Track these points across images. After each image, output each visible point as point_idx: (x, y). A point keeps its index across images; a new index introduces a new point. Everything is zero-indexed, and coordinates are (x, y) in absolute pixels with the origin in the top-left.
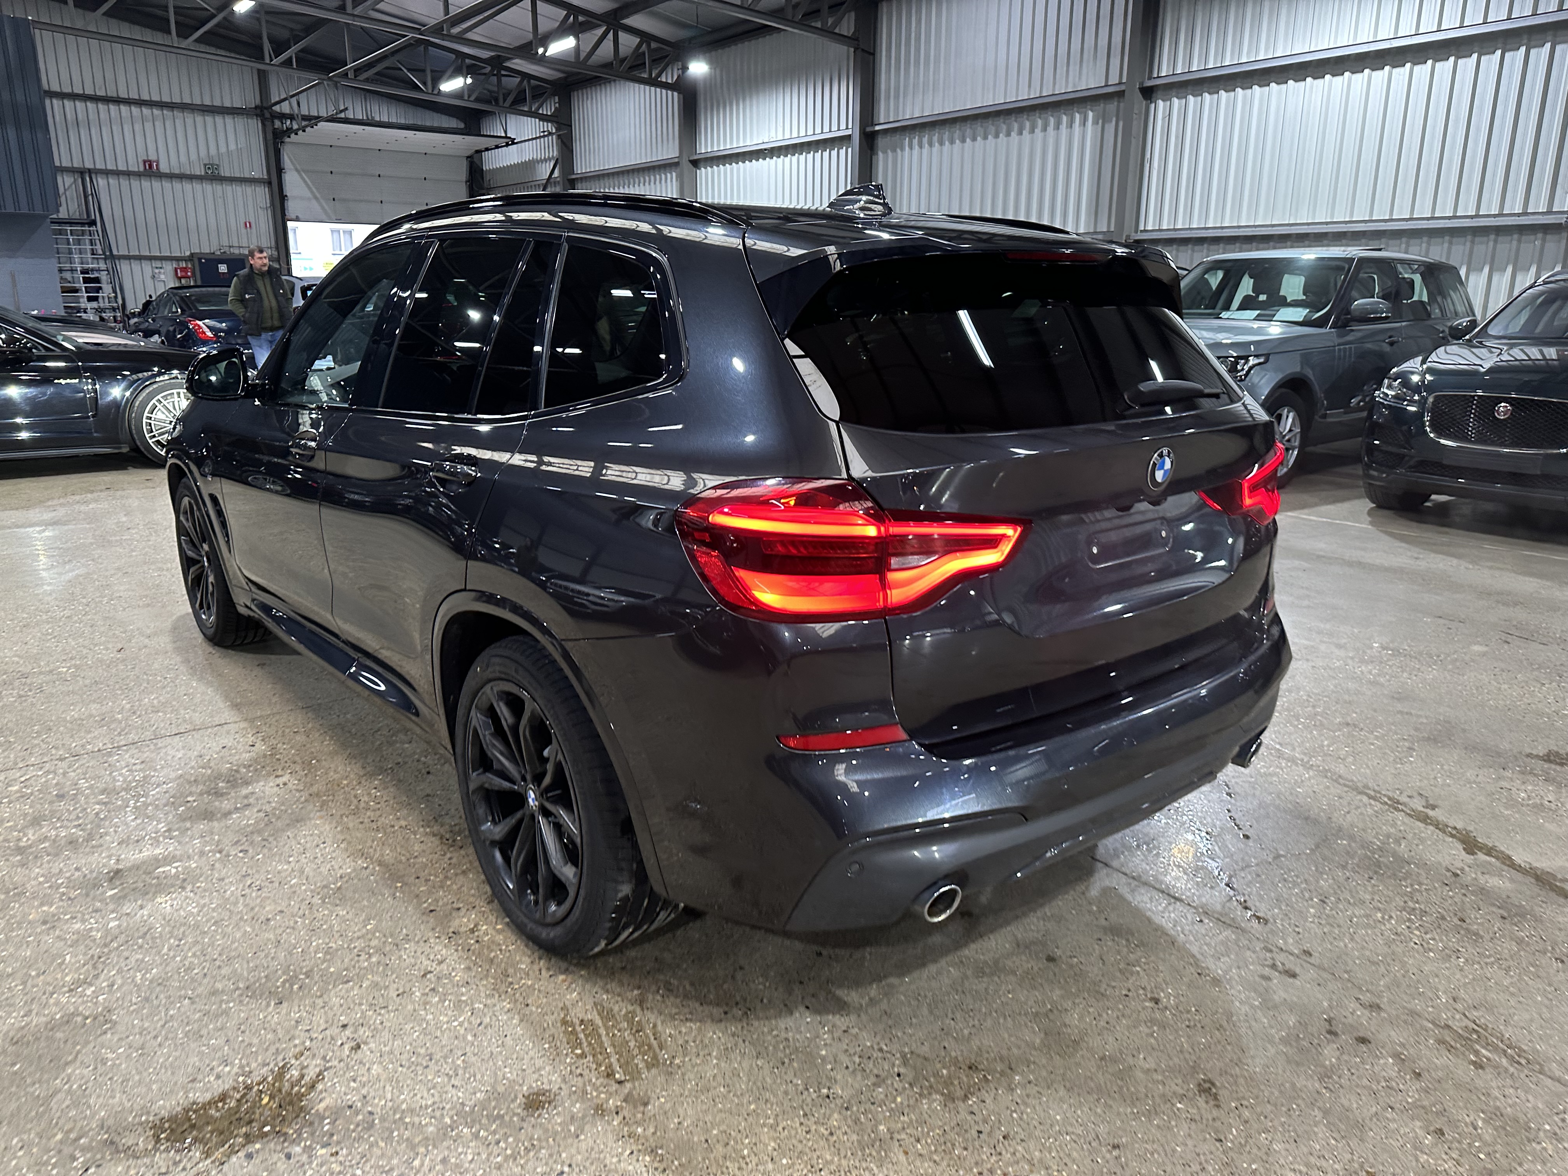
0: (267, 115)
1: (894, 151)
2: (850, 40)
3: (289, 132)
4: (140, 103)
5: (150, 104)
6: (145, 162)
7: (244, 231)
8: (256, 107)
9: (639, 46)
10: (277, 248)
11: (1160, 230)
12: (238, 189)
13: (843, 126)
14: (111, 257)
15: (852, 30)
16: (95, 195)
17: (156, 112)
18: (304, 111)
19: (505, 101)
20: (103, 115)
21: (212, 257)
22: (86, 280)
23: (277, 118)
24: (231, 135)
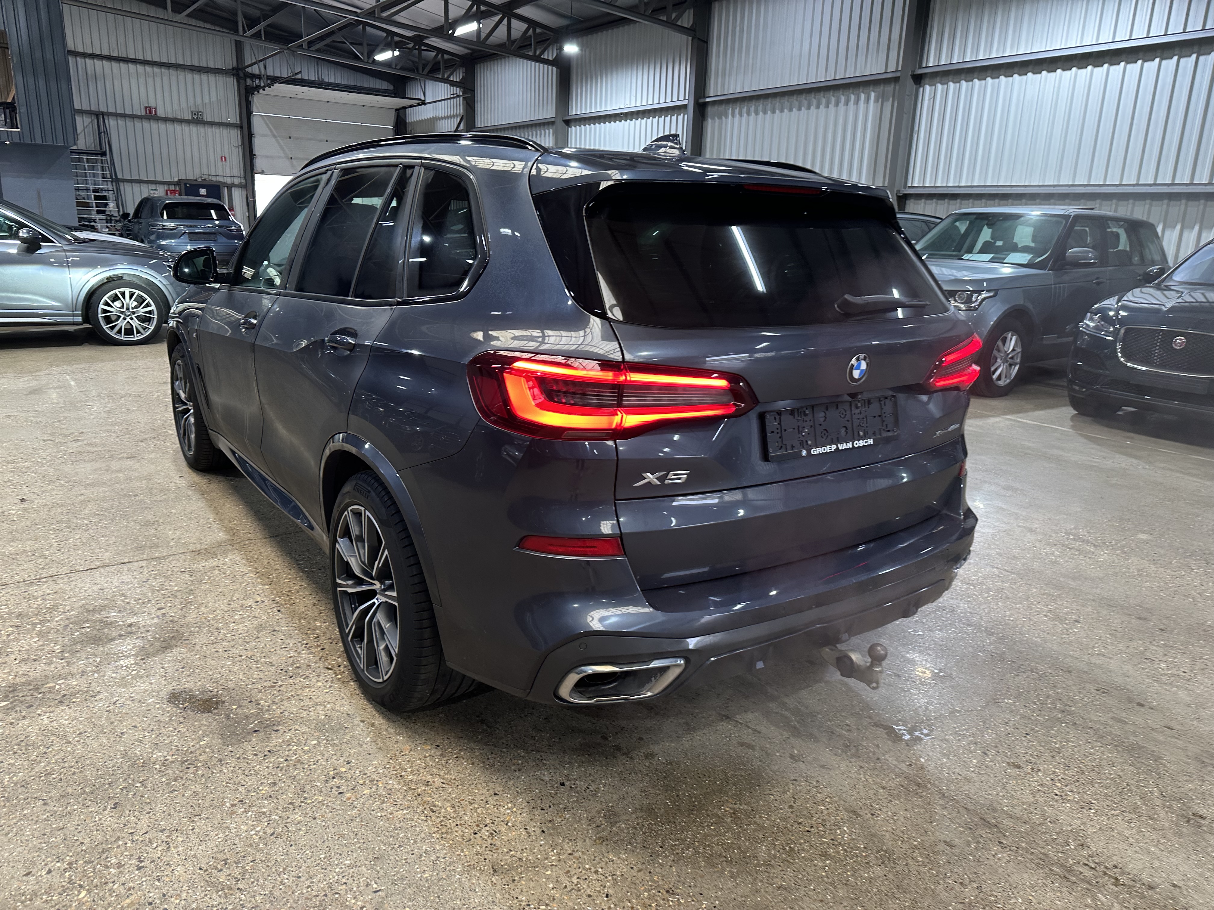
0: (242, 75)
1: (720, 118)
2: (689, 31)
3: (258, 88)
4: (145, 63)
5: (152, 64)
6: (146, 108)
7: (220, 163)
8: (233, 69)
9: (527, 30)
10: (245, 178)
11: (924, 187)
12: (217, 131)
13: (681, 98)
14: (116, 181)
15: (691, 22)
16: (106, 132)
17: (156, 70)
18: (270, 73)
19: (424, 70)
20: (116, 71)
21: (195, 183)
22: (97, 198)
23: (249, 77)
24: (213, 90)
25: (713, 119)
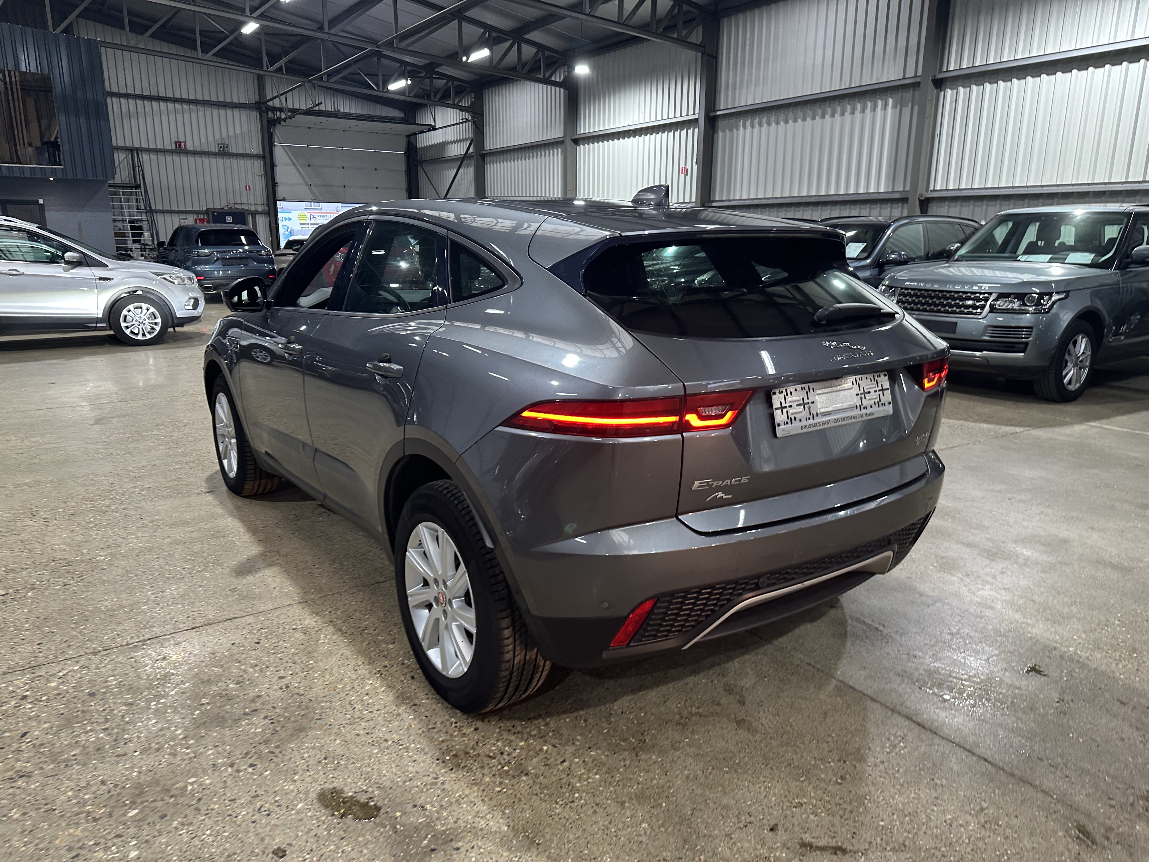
0: (264, 108)
1: (731, 130)
2: (698, 47)
3: (279, 120)
4: (174, 100)
5: (181, 101)
6: (176, 142)
7: (244, 192)
8: (256, 103)
9: (537, 54)
10: (268, 205)
11: (947, 190)
12: (242, 162)
13: (691, 112)
14: (150, 211)
15: (701, 39)
16: (141, 166)
17: (185, 106)
18: (290, 106)
19: (435, 97)
20: (148, 109)
21: (222, 211)
22: (132, 228)
23: (270, 110)
24: (237, 123)
25: (724, 131)
